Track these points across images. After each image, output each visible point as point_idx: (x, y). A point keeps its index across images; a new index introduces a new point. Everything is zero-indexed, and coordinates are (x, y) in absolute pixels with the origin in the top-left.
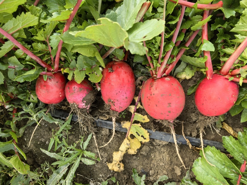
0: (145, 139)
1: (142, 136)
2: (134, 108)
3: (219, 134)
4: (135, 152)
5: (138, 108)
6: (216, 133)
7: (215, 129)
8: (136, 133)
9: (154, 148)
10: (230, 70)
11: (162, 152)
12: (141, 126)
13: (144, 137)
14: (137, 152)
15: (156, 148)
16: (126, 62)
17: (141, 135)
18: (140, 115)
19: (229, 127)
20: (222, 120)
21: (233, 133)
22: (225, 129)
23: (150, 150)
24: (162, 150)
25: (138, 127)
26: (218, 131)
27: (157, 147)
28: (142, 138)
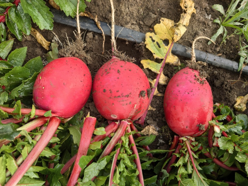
0: (151, 37)
1: (153, 41)
2: (160, 80)
3: (54, 34)
4: (163, 20)
5: (155, 80)
6: (59, 36)
7: (59, 41)
8: (161, 46)
9: (138, 21)
10: (47, 125)
11: (129, 16)
12: (154, 55)
13: (152, 40)
14: (161, 20)
15: (136, 21)
16: (177, 135)
17: (155, 43)
18: (153, 70)
19: (42, 43)
20: (50, 52)
21: (36, 34)
22: (46, 41)
23: (144, 19)
24: (129, 17)
25: (157, 54)
26: (56, 39)
27: (135, 23)
28: (154, 39)
